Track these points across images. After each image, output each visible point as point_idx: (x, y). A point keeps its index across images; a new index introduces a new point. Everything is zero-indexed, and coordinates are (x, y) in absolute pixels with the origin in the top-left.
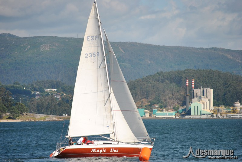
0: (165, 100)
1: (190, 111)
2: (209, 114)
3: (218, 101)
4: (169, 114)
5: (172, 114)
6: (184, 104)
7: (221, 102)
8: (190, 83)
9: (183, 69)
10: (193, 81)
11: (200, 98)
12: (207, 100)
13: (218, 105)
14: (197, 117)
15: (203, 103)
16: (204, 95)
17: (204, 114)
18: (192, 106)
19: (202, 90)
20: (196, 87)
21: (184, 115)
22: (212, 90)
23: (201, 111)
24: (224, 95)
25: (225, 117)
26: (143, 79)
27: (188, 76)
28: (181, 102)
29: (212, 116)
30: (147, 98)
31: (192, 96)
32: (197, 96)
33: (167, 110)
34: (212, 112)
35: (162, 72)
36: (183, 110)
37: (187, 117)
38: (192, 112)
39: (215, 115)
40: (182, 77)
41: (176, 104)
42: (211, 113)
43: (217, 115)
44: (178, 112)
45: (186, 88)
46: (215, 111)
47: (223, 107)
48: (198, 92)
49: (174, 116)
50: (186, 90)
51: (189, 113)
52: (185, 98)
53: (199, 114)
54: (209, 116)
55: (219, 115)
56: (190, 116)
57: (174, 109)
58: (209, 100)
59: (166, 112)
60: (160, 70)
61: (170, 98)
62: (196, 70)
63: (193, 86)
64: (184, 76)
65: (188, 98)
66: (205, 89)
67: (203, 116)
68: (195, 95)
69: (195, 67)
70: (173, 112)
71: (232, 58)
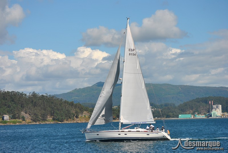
0: (200, 110)
1: (211, 115)
5: (203, 117)
6: (209, 112)
8: (211, 103)
9: (208, 97)
12: (219, 110)
13: (224, 112)
14: (215, 117)
15: (217, 111)
16: (217, 108)
18: (212, 113)
19: (216, 106)
20: (214, 105)
21: (209, 117)
22: (221, 106)
23: (216, 115)
24: (226, 108)
26: (190, 101)
27: (210, 100)
28: (207, 111)
30: (192, 109)
31: (212, 108)
32: (214, 108)
33: (201, 115)
34: (221, 115)
35: (198, 98)
36: (208, 115)
37: (210, 117)
39: (222, 117)
40: (207, 100)
41: (205, 112)
44: (206, 115)
47: (226, 113)
50: (209, 106)
51: (211, 116)
52: (209, 109)
54: (220, 117)
55: (224, 116)
57: (204, 114)
60: (197, 97)
61: (202, 110)
62: (213, 97)
64: (208, 99)
66: (218, 105)
67: (217, 117)
68: (213, 108)
69: (213, 95)
70: (204, 116)
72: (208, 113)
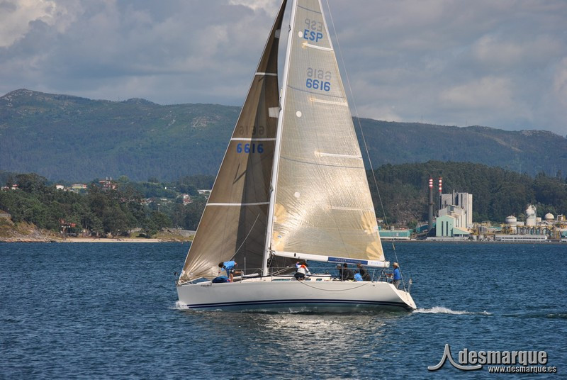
0: (394, 211)
1: (435, 230)
2: (466, 236)
3: (480, 213)
4: (400, 235)
5: (405, 234)
6: (425, 217)
7: (486, 216)
8: (436, 184)
9: (423, 161)
10: (440, 181)
11: (452, 208)
12: (463, 212)
13: (480, 221)
14: (446, 239)
15: (456, 217)
16: (457, 204)
17: (458, 235)
18: (438, 222)
19: (455, 196)
20: (444, 191)
21: (424, 237)
22: (471, 196)
23: (452, 231)
24: (491, 205)
25: (492, 240)
27: (432, 173)
28: (420, 215)
29: (471, 238)
31: (438, 206)
32: (446, 206)
33: (397, 228)
34: (470, 232)
35: (389, 165)
36: (422, 228)
37: (429, 239)
38: (438, 232)
39: (475, 237)
40: (422, 174)
41: (412, 217)
42: (469, 232)
43: (478, 237)
44: (414, 231)
45: (429, 192)
46: (474, 231)
47: (489, 224)
48: (448, 198)
49: (407, 238)
50: (429, 196)
51: (433, 233)
52: (427, 208)
53: (449, 234)
54: (466, 238)
55: (482, 237)
56: (434, 238)
57: (409, 225)
58: (466, 213)
59: (396, 231)
60: (386, 161)
61: (402, 209)
62: (445, 162)
63: (440, 189)
64: (425, 171)
65: (431, 207)
66: (460, 194)
67: (456, 238)
68: (443, 203)
69: (444, 157)
70: (407, 231)
71: (504, 144)
72: (422, 221)
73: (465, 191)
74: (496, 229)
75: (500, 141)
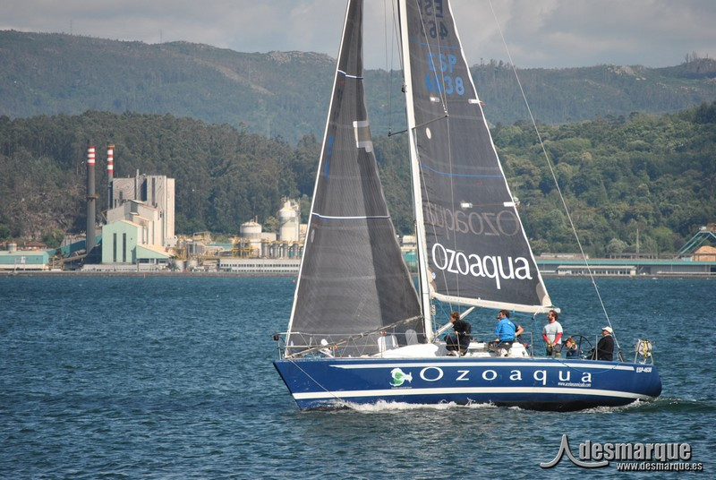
0: (17, 212)
1: (98, 250)
2: (163, 261)
3: (190, 216)
4: (28, 260)
5: (39, 260)
6: (80, 225)
7: (200, 222)
8: (101, 157)
9: (75, 112)
10: (110, 152)
11: (134, 207)
12: (156, 214)
13: (189, 232)
14: (122, 269)
15: (143, 224)
16: (144, 198)
17: (146, 261)
18: (107, 234)
19: (139, 182)
20: (119, 173)
21: (77, 264)
22: (171, 183)
23: (134, 252)
24: (211, 199)
25: (213, 270)
27: (93, 135)
28: (70, 222)
29: (172, 266)
31: (106, 202)
32: (122, 201)
33: (21, 246)
34: (171, 253)
35: (5, 119)
36: (74, 247)
37: (87, 268)
38: (107, 254)
39: (179, 263)
40: (73, 138)
41: (53, 225)
42: (167, 255)
43: (185, 264)
44: (58, 253)
45: (88, 174)
46: (179, 252)
47: (208, 237)
48: (125, 186)
49: (44, 266)
50: (87, 182)
51: (95, 256)
52: (83, 206)
53: (129, 258)
54: (161, 266)
55: (193, 263)
56: (97, 267)
57: (46, 241)
58: (162, 215)
59: (20, 253)
61: (31, 208)
62: (119, 113)
63: (111, 167)
64: (80, 133)
65: (93, 205)
66: (149, 179)
67: (142, 266)
68: (116, 196)
69: (117, 104)
70: (43, 253)
71: (236, 78)
72: (75, 231)
73: (160, 171)
74: (222, 249)
75: (228, 73)
